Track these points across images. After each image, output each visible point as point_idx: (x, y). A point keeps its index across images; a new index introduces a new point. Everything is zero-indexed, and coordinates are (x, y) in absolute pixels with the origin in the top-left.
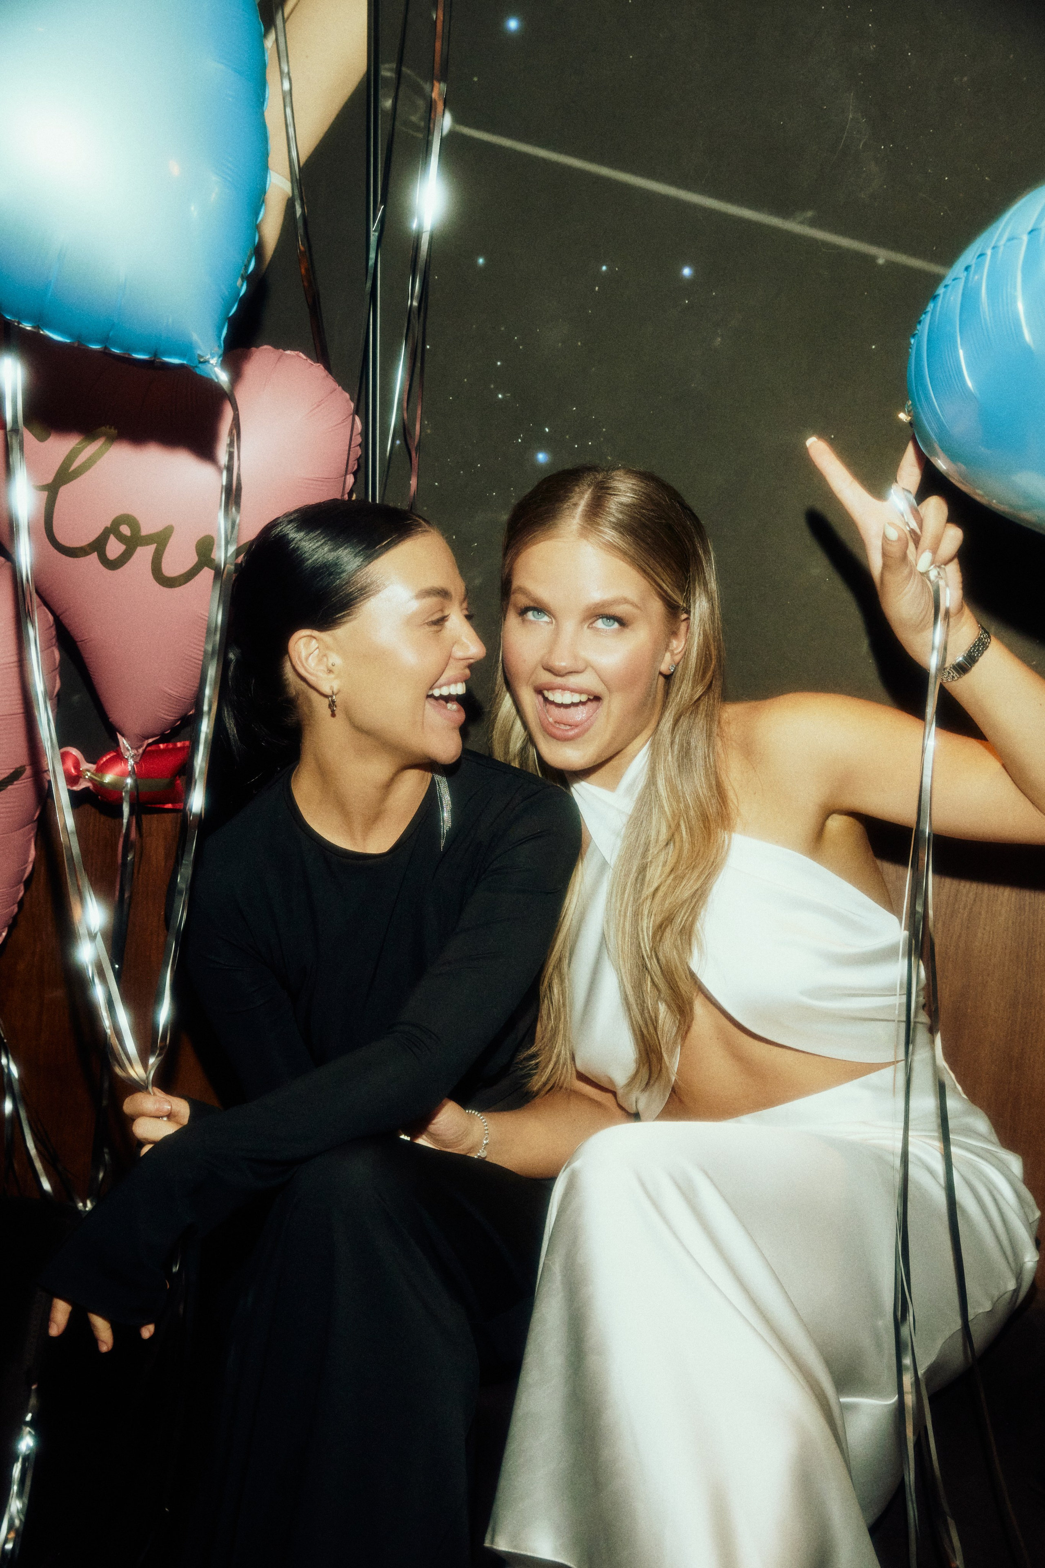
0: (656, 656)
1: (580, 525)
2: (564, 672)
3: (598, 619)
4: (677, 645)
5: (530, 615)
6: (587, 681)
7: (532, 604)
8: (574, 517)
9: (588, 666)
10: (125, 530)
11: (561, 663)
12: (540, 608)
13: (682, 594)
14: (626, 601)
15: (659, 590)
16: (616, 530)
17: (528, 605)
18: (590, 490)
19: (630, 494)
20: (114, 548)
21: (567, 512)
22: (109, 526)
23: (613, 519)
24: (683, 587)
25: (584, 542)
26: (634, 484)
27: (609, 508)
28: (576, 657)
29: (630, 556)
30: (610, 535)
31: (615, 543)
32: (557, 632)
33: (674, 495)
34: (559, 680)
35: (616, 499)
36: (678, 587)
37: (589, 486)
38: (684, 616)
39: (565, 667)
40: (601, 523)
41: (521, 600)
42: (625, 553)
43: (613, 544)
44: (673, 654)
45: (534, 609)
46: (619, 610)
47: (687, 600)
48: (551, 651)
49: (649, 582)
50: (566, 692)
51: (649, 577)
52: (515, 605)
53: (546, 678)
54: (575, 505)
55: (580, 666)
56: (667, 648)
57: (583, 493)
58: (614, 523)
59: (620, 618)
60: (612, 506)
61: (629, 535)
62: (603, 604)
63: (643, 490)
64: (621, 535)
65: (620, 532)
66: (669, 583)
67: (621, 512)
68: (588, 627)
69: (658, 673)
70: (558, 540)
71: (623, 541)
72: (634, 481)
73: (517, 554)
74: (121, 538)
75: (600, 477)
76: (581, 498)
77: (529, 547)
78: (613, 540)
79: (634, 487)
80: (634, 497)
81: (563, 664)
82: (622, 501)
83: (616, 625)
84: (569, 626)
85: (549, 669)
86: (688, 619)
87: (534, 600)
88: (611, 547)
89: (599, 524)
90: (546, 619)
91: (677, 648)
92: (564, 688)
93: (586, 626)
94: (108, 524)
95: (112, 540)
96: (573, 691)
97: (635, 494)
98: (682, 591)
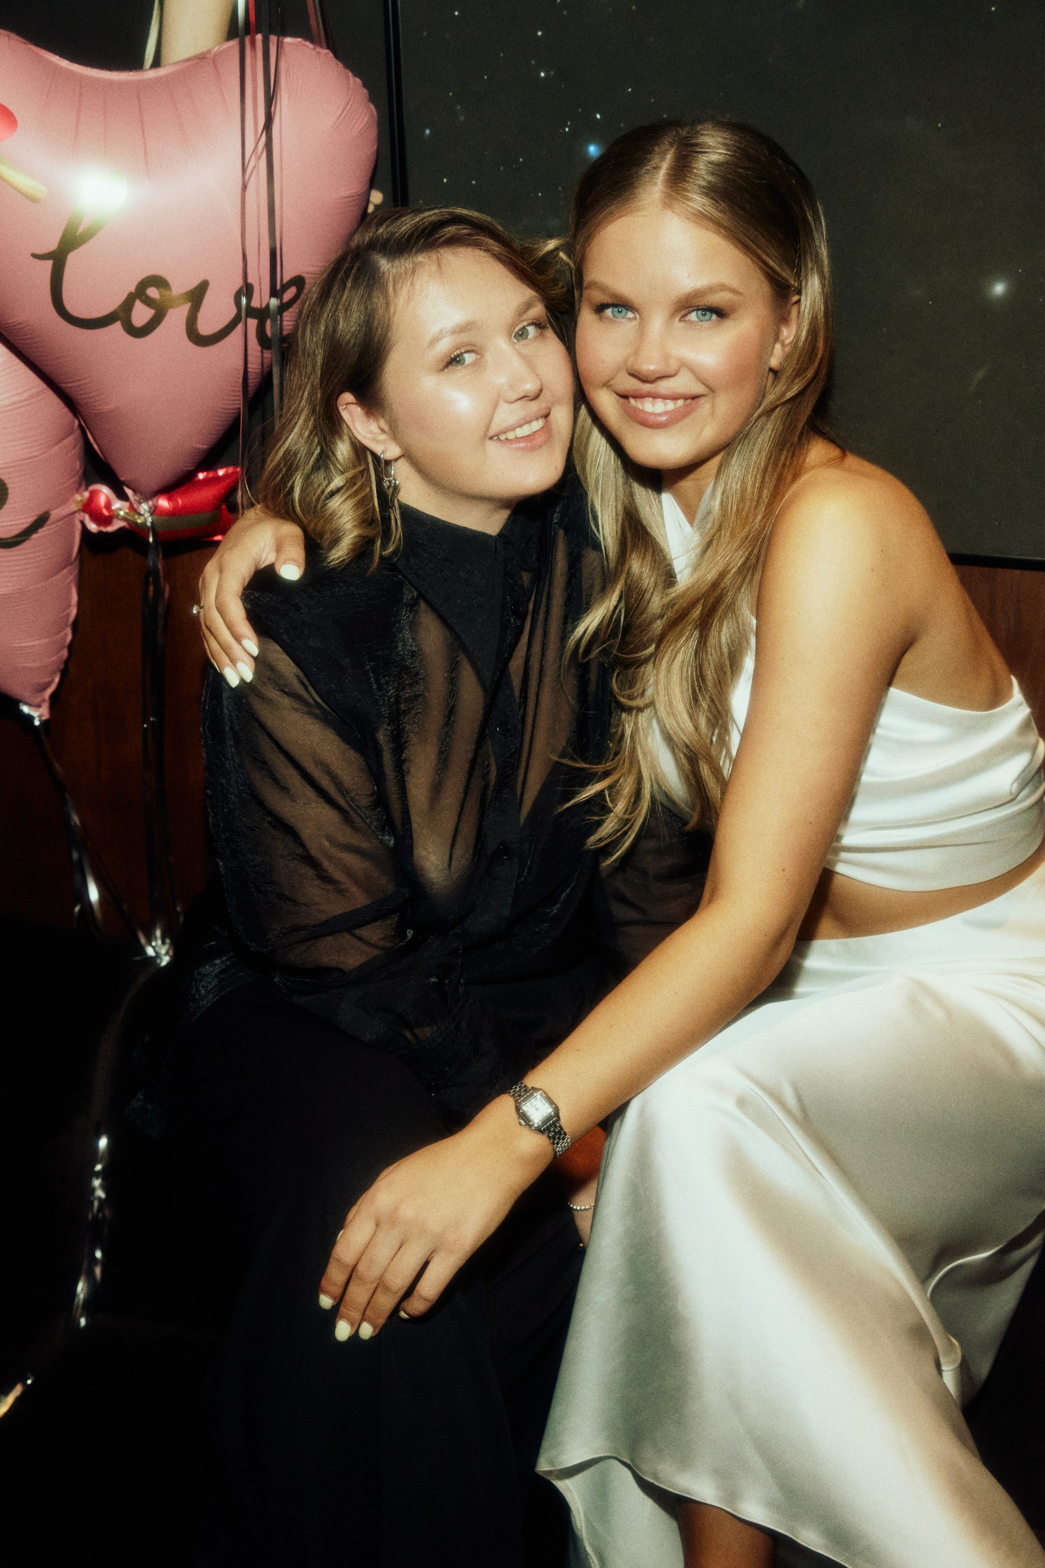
0: (763, 351)
1: (664, 193)
2: (653, 378)
3: (690, 312)
4: (788, 334)
5: (609, 312)
6: (683, 383)
7: (610, 301)
8: (656, 184)
9: (684, 365)
10: (153, 292)
11: (650, 366)
12: (622, 305)
13: (792, 271)
14: (723, 287)
15: (765, 267)
16: (707, 195)
17: (605, 302)
18: (673, 150)
19: (722, 149)
20: (141, 314)
21: (647, 178)
22: (133, 291)
23: (703, 183)
24: (794, 262)
25: (669, 213)
26: (727, 139)
27: (697, 169)
28: (666, 357)
29: (726, 228)
30: (699, 201)
31: (706, 213)
32: (642, 329)
33: (775, 149)
34: (647, 387)
35: (705, 158)
36: (788, 263)
37: (671, 144)
38: (795, 298)
39: (654, 372)
40: (689, 188)
41: (598, 297)
42: (718, 224)
43: (703, 214)
44: (783, 345)
45: (614, 305)
46: (718, 299)
47: (798, 275)
48: (636, 353)
49: (751, 259)
50: (658, 400)
51: (751, 253)
52: (589, 301)
53: (632, 384)
54: (657, 168)
55: (673, 366)
56: (777, 339)
57: (665, 152)
58: (703, 187)
59: (718, 309)
60: (701, 167)
61: (724, 201)
62: (697, 294)
63: (737, 144)
64: (714, 202)
65: (713, 198)
66: (776, 258)
67: (713, 174)
68: (680, 320)
69: (767, 369)
70: (638, 214)
71: (717, 210)
72: (725, 135)
73: (589, 238)
74: (149, 302)
75: (684, 132)
76: (663, 159)
77: (604, 228)
78: (704, 210)
79: (727, 141)
80: (727, 154)
81: (652, 367)
82: (713, 159)
83: (714, 317)
84: (657, 323)
85: (634, 375)
86: (799, 301)
87: (614, 296)
88: (701, 217)
89: (685, 190)
90: (630, 315)
91: (787, 338)
92: (655, 396)
93: (677, 319)
94: (132, 289)
95: (139, 306)
96: (665, 398)
97: (728, 150)
98: (792, 269)
